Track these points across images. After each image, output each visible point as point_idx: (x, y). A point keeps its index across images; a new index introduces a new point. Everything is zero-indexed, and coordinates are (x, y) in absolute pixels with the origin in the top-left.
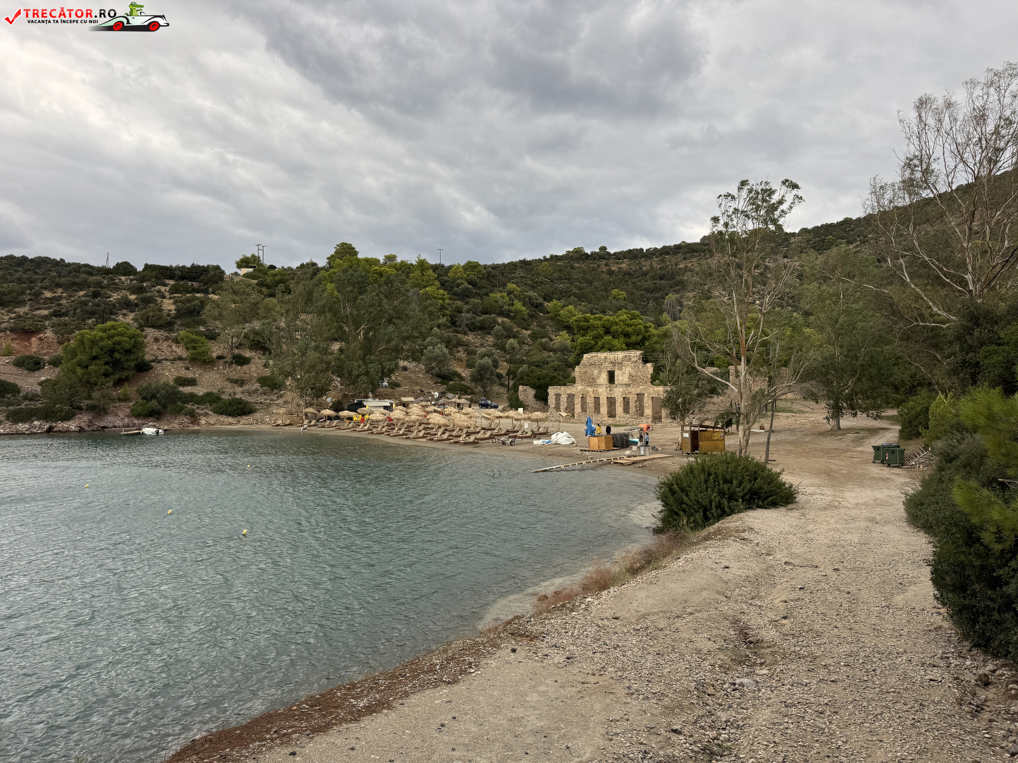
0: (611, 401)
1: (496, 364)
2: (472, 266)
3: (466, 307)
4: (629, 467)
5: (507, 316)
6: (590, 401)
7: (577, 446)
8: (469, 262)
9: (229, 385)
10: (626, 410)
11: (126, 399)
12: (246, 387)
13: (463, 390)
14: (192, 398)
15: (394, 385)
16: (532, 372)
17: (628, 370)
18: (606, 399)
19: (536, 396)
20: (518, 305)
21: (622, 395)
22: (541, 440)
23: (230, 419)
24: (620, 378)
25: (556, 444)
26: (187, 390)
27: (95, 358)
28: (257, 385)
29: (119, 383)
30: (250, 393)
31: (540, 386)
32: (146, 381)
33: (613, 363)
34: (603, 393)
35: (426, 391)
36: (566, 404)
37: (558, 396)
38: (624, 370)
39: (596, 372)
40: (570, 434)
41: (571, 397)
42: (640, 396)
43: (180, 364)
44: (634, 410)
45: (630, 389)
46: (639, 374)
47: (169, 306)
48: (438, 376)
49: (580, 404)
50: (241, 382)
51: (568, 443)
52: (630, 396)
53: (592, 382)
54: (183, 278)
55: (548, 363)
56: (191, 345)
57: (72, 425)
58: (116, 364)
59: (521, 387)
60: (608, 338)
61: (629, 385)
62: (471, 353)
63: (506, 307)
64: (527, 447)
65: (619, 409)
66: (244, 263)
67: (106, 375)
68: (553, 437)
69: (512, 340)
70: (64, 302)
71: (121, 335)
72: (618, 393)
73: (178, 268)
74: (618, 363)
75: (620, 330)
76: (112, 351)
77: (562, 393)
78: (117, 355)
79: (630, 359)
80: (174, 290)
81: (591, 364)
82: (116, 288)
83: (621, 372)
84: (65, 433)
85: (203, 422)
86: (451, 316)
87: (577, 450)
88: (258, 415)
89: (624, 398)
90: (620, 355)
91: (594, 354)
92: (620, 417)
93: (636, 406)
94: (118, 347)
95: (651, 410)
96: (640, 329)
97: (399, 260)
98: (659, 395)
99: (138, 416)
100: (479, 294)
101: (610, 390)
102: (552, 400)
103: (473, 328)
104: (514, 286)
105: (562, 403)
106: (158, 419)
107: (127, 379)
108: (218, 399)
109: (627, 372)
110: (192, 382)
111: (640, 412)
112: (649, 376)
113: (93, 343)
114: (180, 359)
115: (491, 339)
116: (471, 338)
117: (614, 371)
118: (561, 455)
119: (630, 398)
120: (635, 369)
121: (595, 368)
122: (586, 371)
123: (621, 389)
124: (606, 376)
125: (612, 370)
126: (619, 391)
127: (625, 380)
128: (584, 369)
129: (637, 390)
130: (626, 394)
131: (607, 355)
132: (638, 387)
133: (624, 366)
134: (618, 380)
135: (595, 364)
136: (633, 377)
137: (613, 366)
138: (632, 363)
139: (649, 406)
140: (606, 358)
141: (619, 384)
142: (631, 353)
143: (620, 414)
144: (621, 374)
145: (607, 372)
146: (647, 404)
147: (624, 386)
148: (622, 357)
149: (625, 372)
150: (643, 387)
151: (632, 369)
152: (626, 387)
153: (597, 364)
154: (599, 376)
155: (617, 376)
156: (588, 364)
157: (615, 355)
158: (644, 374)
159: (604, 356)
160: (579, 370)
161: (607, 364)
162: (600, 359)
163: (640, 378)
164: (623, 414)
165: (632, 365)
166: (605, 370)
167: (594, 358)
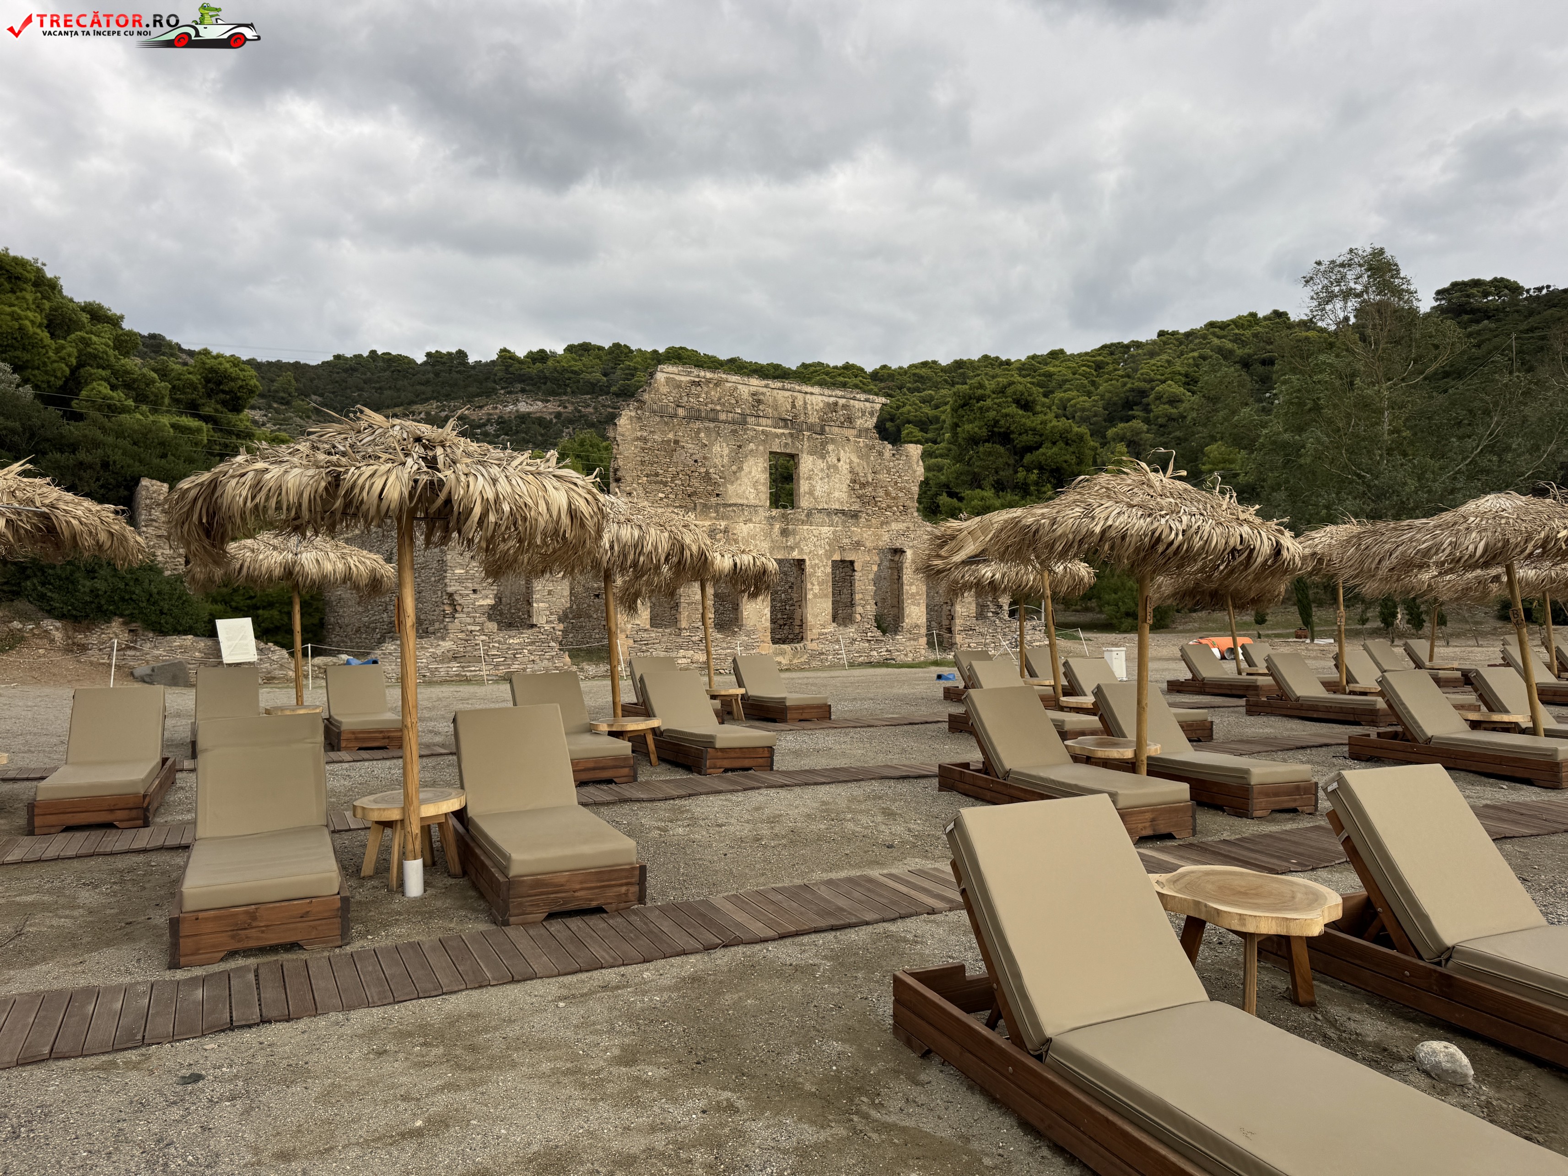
10: (843, 609)
17: (845, 457)
21: (829, 554)
24: (820, 489)
33: (791, 425)
34: (756, 540)
38: (832, 459)
39: (720, 451)
42: (891, 560)
44: (871, 609)
45: (858, 531)
46: (883, 476)
52: (860, 559)
53: (703, 492)
61: (855, 515)
65: (817, 606)
72: (814, 545)
74: (810, 428)
79: (850, 420)
81: (695, 416)
83: (821, 464)
89: (835, 563)
90: (814, 396)
92: (822, 638)
93: (879, 596)
95: (923, 608)
101: (784, 532)
109: (844, 466)
111: (892, 616)
112: (915, 488)
117: (793, 456)
119: (857, 566)
120: (868, 457)
121: (714, 435)
122: (676, 442)
123: (826, 530)
124: (763, 472)
125: (788, 451)
126: (819, 537)
127: (837, 494)
128: (663, 432)
129: (879, 537)
130: (842, 549)
131: (765, 390)
132: (882, 524)
133: (833, 441)
134: (811, 493)
135: (711, 415)
136: (863, 485)
137: (791, 435)
138: (860, 436)
139: (917, 593)
140: (759, 401)
141: (820, 511)
142: (854, 399)
143: (824, 626)
144: (822, 470)
145: (767, 456)
146: (914, 587)
147: (836, 519)
148: (821, 405)
149: (835, 467)
150: (902, 526)
151: (858, 457)
152: (844, 522)
153: (723, 416)
154: (734, 468)
155: (810, 478)
156: (681, 412)
157: (795, 394)
158: (899, 480)
159: (753, 389)
160: (639, 434)
161: (766, 425)
162: (733, 401)
163: (887, 494)
164: (832, 628)
165: (861, 445)
166: (761, 448)
167: (706, 389)
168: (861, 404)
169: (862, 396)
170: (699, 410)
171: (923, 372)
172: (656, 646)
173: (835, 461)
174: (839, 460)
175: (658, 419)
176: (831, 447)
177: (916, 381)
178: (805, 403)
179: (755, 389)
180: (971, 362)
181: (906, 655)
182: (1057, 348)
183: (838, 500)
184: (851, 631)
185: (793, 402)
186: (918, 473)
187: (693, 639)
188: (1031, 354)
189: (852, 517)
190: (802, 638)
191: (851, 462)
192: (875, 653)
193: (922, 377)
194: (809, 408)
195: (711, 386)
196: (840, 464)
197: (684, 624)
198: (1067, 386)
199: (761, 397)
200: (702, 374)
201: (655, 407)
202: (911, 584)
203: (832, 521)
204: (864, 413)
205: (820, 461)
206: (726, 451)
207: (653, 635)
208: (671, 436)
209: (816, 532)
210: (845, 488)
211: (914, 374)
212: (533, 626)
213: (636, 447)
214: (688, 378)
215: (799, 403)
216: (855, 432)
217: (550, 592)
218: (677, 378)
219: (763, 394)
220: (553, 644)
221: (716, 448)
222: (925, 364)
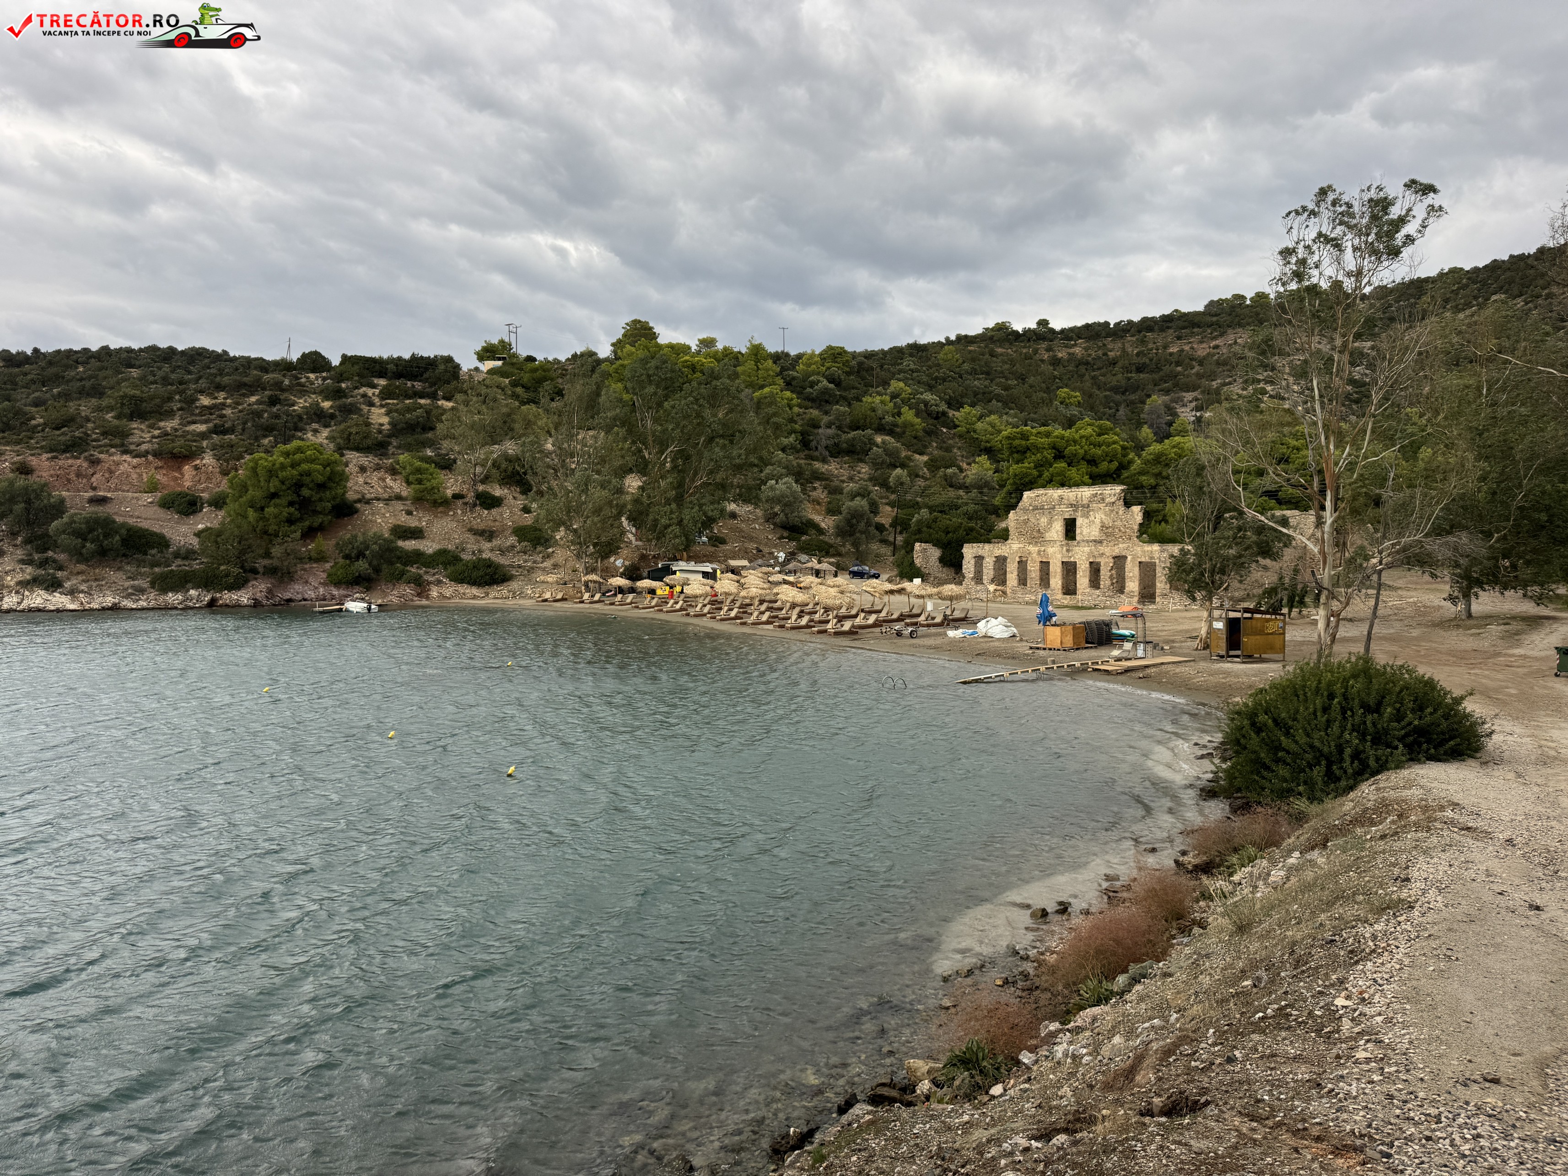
0: (1069, 569)
1: (874, 509)
2: (834, 354)
3: (826, 419)
4: (1120, 677)
5: (891, 433)
6: (1033, 569)
7: (1021, 640)
8: (830, 348)
9: (472, 538)
10: (1095, 582)
11: (321, 558)
12: (496, 542)
13: (823, 550)
14: (417, 557)
15: (717, 541)
16: (935, 520)
17: (1099, 516)
18: (1059, 564)
19: (941, 560)
20: (908, 415)
21: (1087, 559)
22: (961, 630)
23: (475, 591)
24: (1085, 531)
25: (985, 637)
26: (409, 545)
27: (274, 496)
28: (512, 540)
29: (309, 534)
30: (503, 551)
31: (949, 543)
32: (347, 532)
33: (1074, 506)
34: (1056, 555)
35: (766, 550)
36: (992, 573)
37: (979, 559)
38: (1092, 518)
39: (1044, 521)
40: (1009, 621)
41: (1001, 562)
42: (1119, 561)
43: (399, 506)
44: (1108, 582)
45: (1102, 549)
46: (1118, 523)
47: (379, 418)
48: (784, 527)
49: (1016, 573)
50: (489, 534)
51: (1006, 635)
52: (1102, 561)
53: (1037, 537)
54: (398, 375)
55: (957, 507)
56: (414, 478)
57: (243, 597)
58: (304, 505)
59: (917, 545)
60: (1061, 465)
61: (1101, 542)
62: (834, 491)
63: (889, 419)
64: (938, 641)
65: (1083, 580)
66: (488, 352)
67: (290, 521)
68: (981, 625)
69: (898, 471)
70: (228, 412)
71: (312, 461)
72: (1081, 555)
73: (391, 360)
74: (1083, 506)
75: (1082, 452)
76: (298, 486)
77: (985, 555)
78: (306, 492)
79: (1103, 499)
80: (386, 394)
81: (1036, 508)
82: (303, 390)
83: (1086, 521)
84: (234, 609)
85: (434, 593)
86: (802, 433)
87: (1023, 648)
88: (514, 585)
89: (1091, 563)
90: (1086, 492)
91: (1041, 491)
92: (1084, 594)
93: (1111, 577)
94: (306, 480)
95: (1137, 583)
96: (1115, 450)
97: (720, 346)
98: (1152, 558)
99: (338, 584)
100: (845, 398)
101: (1068, 551)
102: (968, 566)
103: (836, 451)
104: (901, 384)
105: (985, 571)
106: (368, 589)
107: (321, 528)
108: (457, 559)
109: (1098, 521)
110: (417, 534)
111: (1120, 587)
112: (1136, 527)
113: (271, 473)
114: (399, 498)
115: (864, 469)
116: (833, 467)
117: (1074, 520)
118: (999, 656)
119: (1102, 564)
120: (1110, 515)
121: (1042, 514)
122: (1028, 519)
123: (1087, 549)
124: (1061, 527)
125: (1072, 517)
126: (1084, 552)
127: (1093, 533)
128: (1024, 516)
129: (1113, 551)
130: (1094, 557)
132: (1114, 545)
133: (1092, 510)
134: (1081, 533)
135: (1042, 507)
136: (1107, 528)
137: (1073, 510)
138: (1106, 506)
139: (1133, 577)
140: (1062, 498)
141: (1083, 541)
142: (1104, 490)
143: (1084, 590)
144: (1087, 523)
145: (1062, 520)
146: (1132, 574)
147: (1091, 544)
148: (1089, 495)
149: (1093, 521)
150: (1124, 546)
151: (1105, 516)
152: (1094, 545)
153: (1046, 507)
154: (1049, 526)
155: (1081, 527)
156: (1031, 507)
157: (1077, 492)
158: (1126, 524)
159: (1059, 494)
160: (1016, 518)
161: (1063, 508)
162: (1052, 500)
163: (1119, 531)
165: (1107, 510)
166: (1060, 517)
167: (1041, 497)
168: (1110, 492)
170: (1038, 506)
174: (1095, 518)
175: (1023, 511)
176: (1091, 513)
178: (1081, 495)
183: (1095, 535)
184: (1097, 592)
185: (1076, 496)
186: (1136, 520)
187: (1032, 591)
189: (1099, 542)
190: (1075, 594)
191: (1101, 518)
192: (1108, 603)
194: (1083, 497)
195: (1043, 495)
196: (1095, 520)
197: (1028, 586)
201: (1022, 507)
202: (1129, 572)
203: (1089, 545)
204: (1110, 495)
205: (1086, 519)
206: (1046, 520)
207: (1018, 589)
208: (1026, 517)
209: (1082, 550)
210: (1097, 530)
213: (1015, 522)
214: (1035, 494)
215: (1079, 496)
216: (1104, 505)
218: (1031, 494)
219: (1063, 495)
221: (1042, 520)
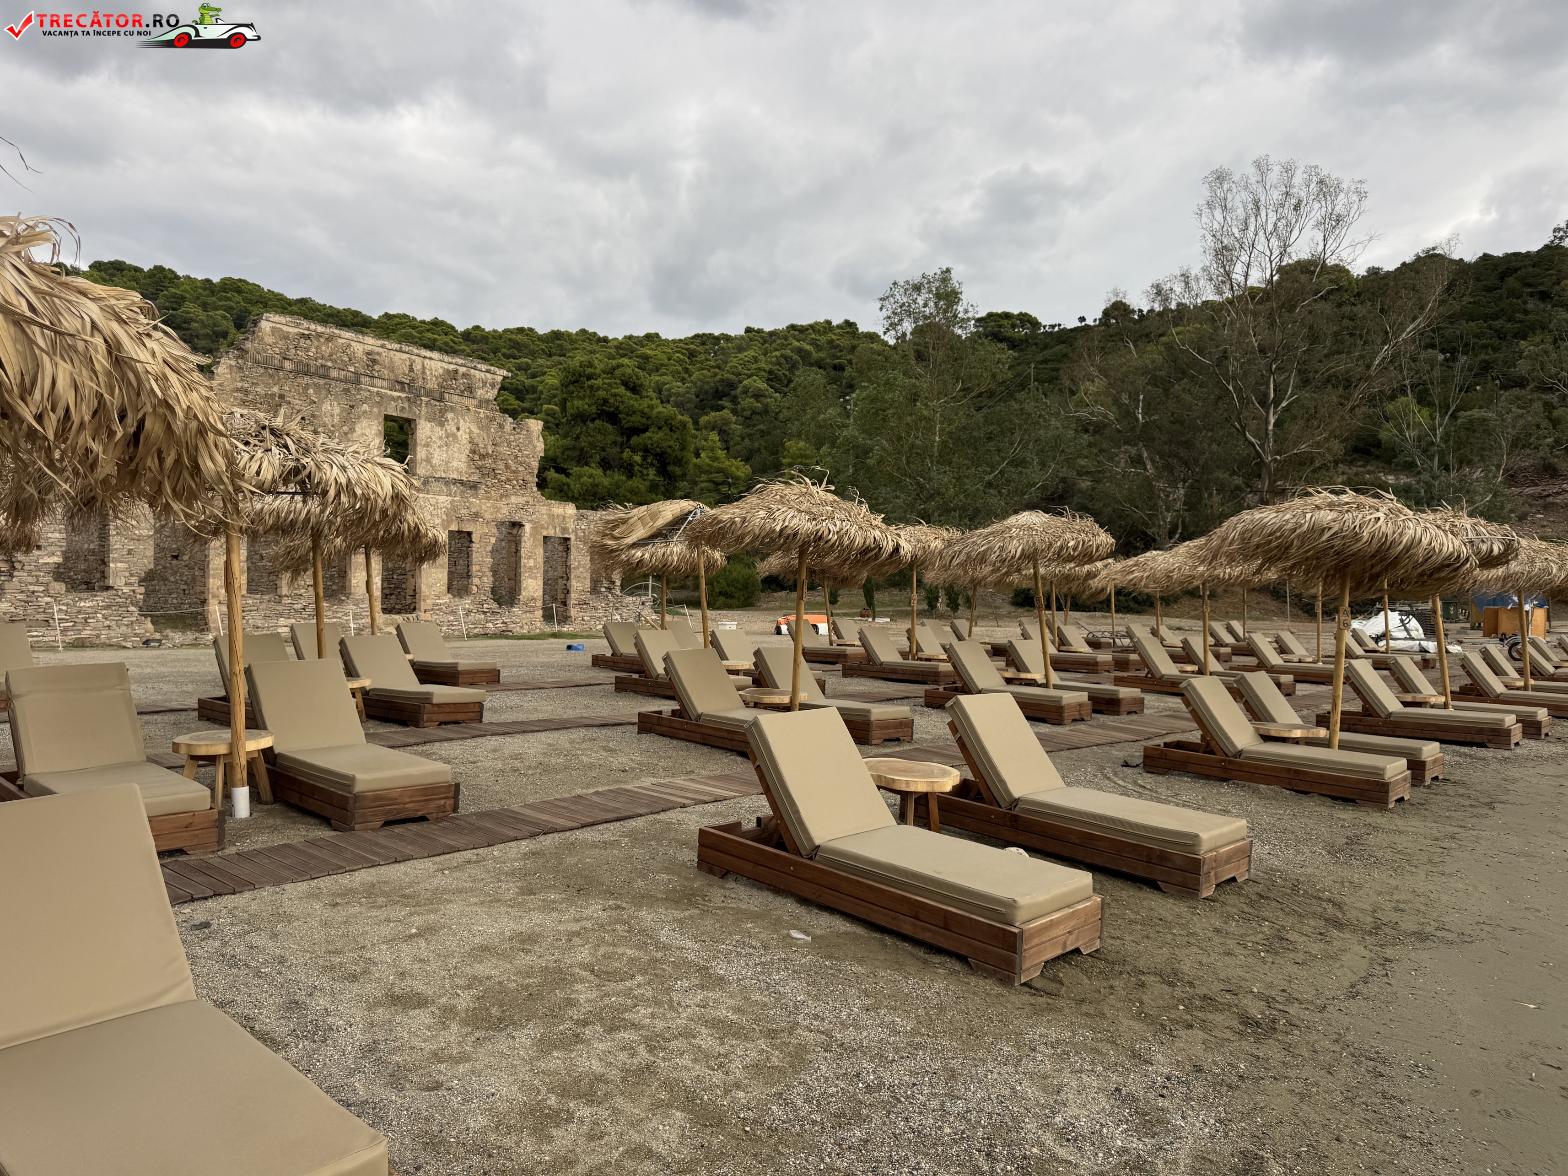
10: (457, 581)
17: (465, 426)
21: (442, 524)
24: (438, 456)
33: (409, 389)
38: (451, 427)
39: (331, 410)
42: (509, 533)
44: (488, 580)
45: (476, 502)
46: (504, 449)
52: (477, 530)
61: (474, 486)
65: (435, 578)
74: (429, 393)
79: (470, 389)
81: (302, 370)
83: (439, 432)
89: (452, 534)
90: (427, 364)
92: (436, 608)
93: (495, 569)
98: (564, 530)
109: (463, 436)
112: (535, 463)
117: (410, 422)
119: (475, 537)
120: (489, 429)
121: (324, 392)
122: (282, 397)
123: (444, 500)
124: (377, 435)
125: (405, 416)
126: (436, 506)
127: (455, 464)
128: (267, 385)
129: (498, 510)
130: (460, 519)
131: (381, 350)
132: (502, 496)
133: (452, 409)
134: (428, 460)
135: (322, 371)
136: (483, 457)
137: (409, 399)
138: (480, 407)
139: (535, 567)
140: (374, 361)
141: (438, 479)
142: (475, 368)
143: (438, 597)
144: (440, 438)
145: (381, 419)
146: (531, 561)
147: (454, 488)
148: (441, 371)
149: (454, 436)
150: (521, 500)
151: (479, 428)
152: (462, 492)
153: (334, 374)
154: (345, 428)
155: (427, 445)
156: (288, 365)
157: (413, 357)
158: (520, 454)
159: (368, 348)
160: (239, 385)
161: (380, 387)
162: (346, 359)
163: (507, 467)
164: (446, 599)
165: (482, 415)
166: (375, 410)
167: (316, 343)
168: (482, 375)
169: (484, 367)
170: (308, 365)
171: (519, 337)
172: (253, 613)
173: (454, 429)
174: (458, 429)
175: (262, 371)
176: (450, 415)
177: (511, 347)
178: (424, 368)
179: (370, 348)
180: (569, 335)
181: (522, 627)
182: (653, 331)
183: (457, 469)
184: (467, 602)
185: (411, 365)
186: (538, 449)
187: (296, 606)
188: (628, 334)
189: (471, 487)
190: (415, 609)
191: (471, 432)
192: (491, 625)
193: (518, 343)
194: (428, 373)
195: (322, 340)
196: (459, 434)
197: (285, 591)
198: (663, 370)
199: (377, 357)
200: (313, 327)
201: (259, 357)
202: (529, 558)
203: (450, 490)
204: (484, 384)
205: (439, 429)
206: (337, 410)
207: (250, 601)
208: (276, 389)
209: (432, 501)
210: (464, 458)
211: (510, 340)
212: (108, 588)
213: (235, 398)
214: (297, 330)
215: (417, 367)
216: (475, 402)
217: (130, 552)
218: (285, 328)
219: (379, 354)
220: (132, 608)
221: (326, 407)
222: (521, 330)
